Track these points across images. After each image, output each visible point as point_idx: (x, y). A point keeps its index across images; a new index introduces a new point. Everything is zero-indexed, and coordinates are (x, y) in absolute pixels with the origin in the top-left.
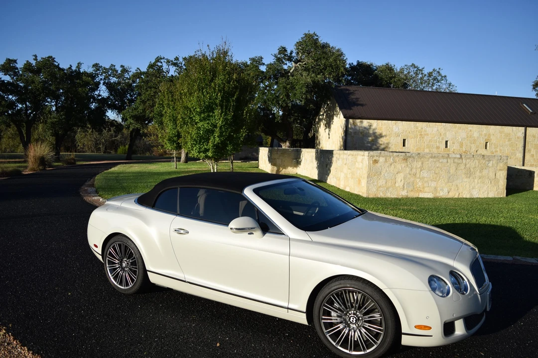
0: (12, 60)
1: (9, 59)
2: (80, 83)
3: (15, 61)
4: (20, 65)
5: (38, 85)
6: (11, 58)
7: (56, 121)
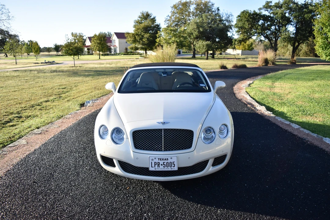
0: (269, 2)
1: (267, 1)
2: (306, 11)
3: (271, 2)
4: (273, 4)
5: (279, 15)
6: (268, 1)
7: (286, 37)
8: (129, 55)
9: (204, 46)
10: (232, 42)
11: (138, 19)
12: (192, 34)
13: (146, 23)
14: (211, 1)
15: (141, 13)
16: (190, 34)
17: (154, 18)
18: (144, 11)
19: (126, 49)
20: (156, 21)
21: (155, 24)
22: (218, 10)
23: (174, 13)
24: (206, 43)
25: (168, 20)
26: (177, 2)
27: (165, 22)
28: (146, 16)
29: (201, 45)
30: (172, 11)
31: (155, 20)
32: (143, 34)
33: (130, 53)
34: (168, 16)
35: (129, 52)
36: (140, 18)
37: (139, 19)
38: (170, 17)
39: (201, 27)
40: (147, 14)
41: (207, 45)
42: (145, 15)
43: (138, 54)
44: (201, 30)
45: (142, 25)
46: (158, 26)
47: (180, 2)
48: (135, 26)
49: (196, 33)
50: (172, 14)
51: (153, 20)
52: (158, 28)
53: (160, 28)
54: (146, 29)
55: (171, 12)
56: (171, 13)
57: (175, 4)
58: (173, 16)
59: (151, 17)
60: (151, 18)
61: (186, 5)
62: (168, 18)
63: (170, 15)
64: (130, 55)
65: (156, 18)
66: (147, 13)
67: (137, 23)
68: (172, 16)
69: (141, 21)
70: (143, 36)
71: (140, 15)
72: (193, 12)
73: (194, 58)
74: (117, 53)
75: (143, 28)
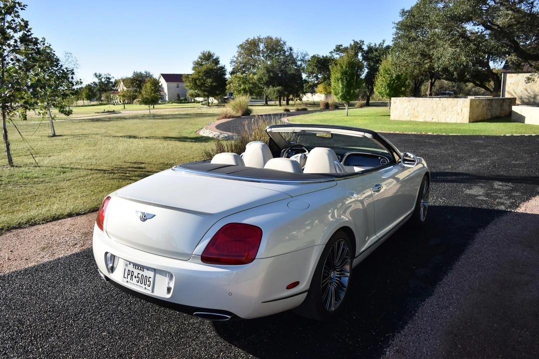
8: (182, 103)
9: (275, 92)
11: (198, 60)
12: (262, 79)
13: (208, 65)
14: (283, 39)
15: (201, 53)
16: (260, 79)
17: (217, 59)
18: (205, 51)
19: (178, 96)
20: (220, 63)
21: (219, 66)
22: (291, 49)
23: (240, 54)
24: (277, 88)
25: (234, 62)
26: (244, 41)
27: (230, 63)
28: (208, 57)
29: (270, 90)
31: (219, 61)
32: (204, 78)
33: (183, 101)
34: (235, 56)
35: (182, 100)
37: (199, 60)
38: (237, 58)
40: (208, 54)
41: (278, 91)
42: (206, 55)
43: (194, 102)
44: (271, 74)
45: (204, 68)
46: (222, 68)
47: (247, 41)
48: (194, 69)
49: (265, 79)
50: (238, 54)
51: (216, 62)
52: (222, 70)
53: (225, 71)
54: (209, 73)
55: (238, 52)
57: (241, 44)
58: (240, 56)
59: (213, 57)
60: (214, 58)
61: (254, 44)
62: (235, 59)
63: (236, 56)
64: (184, 103)
65: (220, 59)
66: (209, 52)
67: (197, 64)
69: (202, 62)
70: (205, 81)
71: (201, 55)
72: (262, 50)
73: (267, 104)
74: (165, 101)
75: (205, 71)
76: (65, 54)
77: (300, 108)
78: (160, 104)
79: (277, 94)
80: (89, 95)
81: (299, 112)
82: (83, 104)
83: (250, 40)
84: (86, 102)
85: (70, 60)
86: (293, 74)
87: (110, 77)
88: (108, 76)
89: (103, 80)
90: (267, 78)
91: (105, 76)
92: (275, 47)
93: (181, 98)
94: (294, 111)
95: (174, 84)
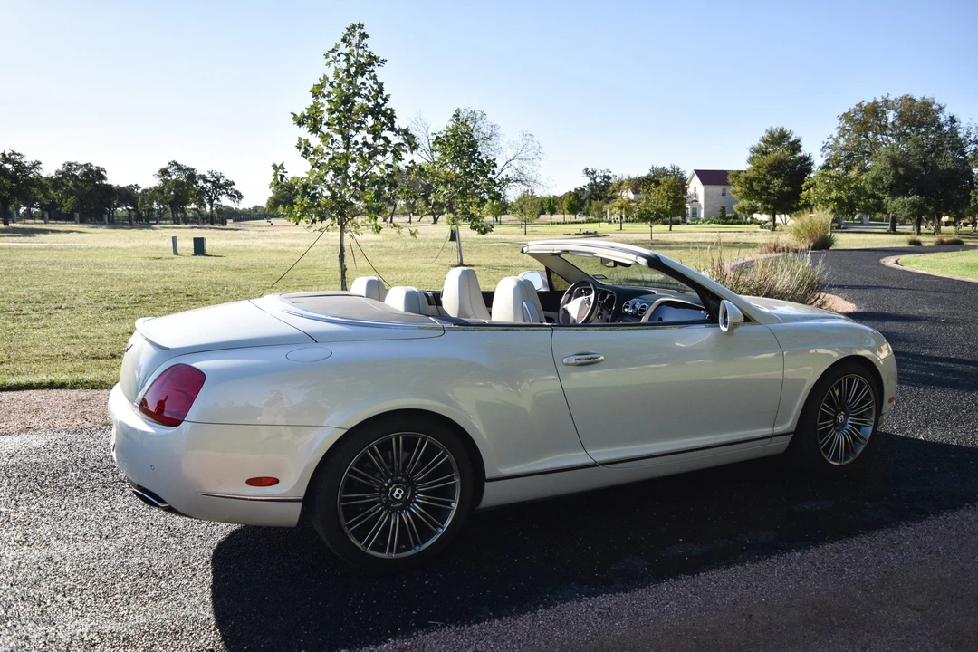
8: (728, 224)
9: (904, 207)
10: (970, 197)
11: (759, 145)
12: (881, 179)
13: (778, 153)
14: (936, 101)
15: (767, 131)
16: (877, 180)
17: (797, 141)
18: (774, 127)
19: (723, 210)
20: (801, 149)
21: (799, 154)
22: (952, 120)
23: (843, 132)
25: (829, 147)
26: (853, 106)
27: (822, 150)
28: (779, 138)
29: (896, 204)
30: (841, 125)
31: (801, 146)
32: (769, 177)
33: (731, 220)
34: (831, 136)
35: (730, 218)
36: (764, 142)
37: (762, 144)
38: (836, 140)
39: (902, 165)
40: (780, 133)
41: (913, 205)
42: (776, 134)
43: (751, 223)
44: (901, 171)
45: (770, 159)
46: (806, 159)
47: (860, 105)
48: (751, 160)
49: (887, 180)
50: (839, 133)
51: (795, 146)
52: (805, 164)
53: (812, 164)
54: (777, 168)
55: (839, 127)
56: (836, 131)
57: (847, 112)
58: (843, 136)
59: (789, 138)
60: (791, 141)
61: (874, 111)
62: (831, 142)
63: (835, 135)
64: (732, 224)
65: (803, 142)
66: (782, 130)
67: (757, 152)
68: (840, 136)
69: (767, 148)
70: (769, 183)
71: (765, 135)
72: (893, 123)
73: (894, 231)
74: (699, 219)
75: (770, 165)
76: (522, 137)
77: (945, 239)
78: (688, 224)
79: (909, 210)
80: (574, 205)
81: (942, 247)
82: (562, 221)
83: (865, 104)
84: (569, 217)
85: (529, 147)
86: (949, 169)
87: (610, 174)
88: (607, 174)
89: (598, 180)
90: (890, 177)
91: (602, 174)
92: (919, 116)
93: (727, 215)
94: (931, 244)
95: (717, 189)
